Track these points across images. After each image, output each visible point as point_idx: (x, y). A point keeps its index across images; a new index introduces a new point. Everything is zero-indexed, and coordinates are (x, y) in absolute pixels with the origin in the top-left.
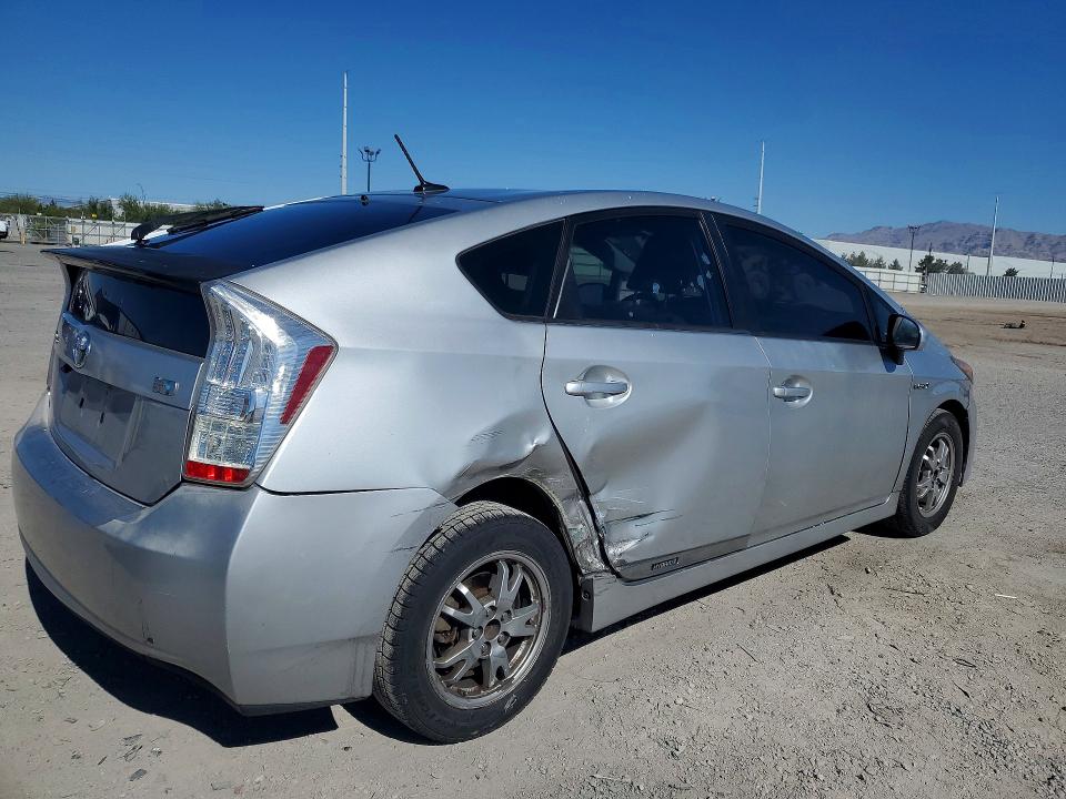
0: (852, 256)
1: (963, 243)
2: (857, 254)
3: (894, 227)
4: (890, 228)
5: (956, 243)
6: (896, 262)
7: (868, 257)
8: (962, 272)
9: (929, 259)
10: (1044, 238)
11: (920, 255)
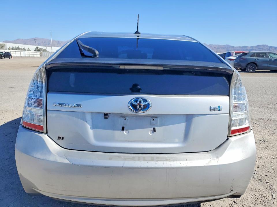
0: (16, 47)
1: (43, 43)
2: (17, 47)
3: (24, 39)
4: (22, 39)
5: (41, 43)
6: (28, 49)
7: (20, 47)
8: (46, 51)
9: (37, 48)
10: (62, 42)
11: (35, 47)
